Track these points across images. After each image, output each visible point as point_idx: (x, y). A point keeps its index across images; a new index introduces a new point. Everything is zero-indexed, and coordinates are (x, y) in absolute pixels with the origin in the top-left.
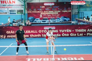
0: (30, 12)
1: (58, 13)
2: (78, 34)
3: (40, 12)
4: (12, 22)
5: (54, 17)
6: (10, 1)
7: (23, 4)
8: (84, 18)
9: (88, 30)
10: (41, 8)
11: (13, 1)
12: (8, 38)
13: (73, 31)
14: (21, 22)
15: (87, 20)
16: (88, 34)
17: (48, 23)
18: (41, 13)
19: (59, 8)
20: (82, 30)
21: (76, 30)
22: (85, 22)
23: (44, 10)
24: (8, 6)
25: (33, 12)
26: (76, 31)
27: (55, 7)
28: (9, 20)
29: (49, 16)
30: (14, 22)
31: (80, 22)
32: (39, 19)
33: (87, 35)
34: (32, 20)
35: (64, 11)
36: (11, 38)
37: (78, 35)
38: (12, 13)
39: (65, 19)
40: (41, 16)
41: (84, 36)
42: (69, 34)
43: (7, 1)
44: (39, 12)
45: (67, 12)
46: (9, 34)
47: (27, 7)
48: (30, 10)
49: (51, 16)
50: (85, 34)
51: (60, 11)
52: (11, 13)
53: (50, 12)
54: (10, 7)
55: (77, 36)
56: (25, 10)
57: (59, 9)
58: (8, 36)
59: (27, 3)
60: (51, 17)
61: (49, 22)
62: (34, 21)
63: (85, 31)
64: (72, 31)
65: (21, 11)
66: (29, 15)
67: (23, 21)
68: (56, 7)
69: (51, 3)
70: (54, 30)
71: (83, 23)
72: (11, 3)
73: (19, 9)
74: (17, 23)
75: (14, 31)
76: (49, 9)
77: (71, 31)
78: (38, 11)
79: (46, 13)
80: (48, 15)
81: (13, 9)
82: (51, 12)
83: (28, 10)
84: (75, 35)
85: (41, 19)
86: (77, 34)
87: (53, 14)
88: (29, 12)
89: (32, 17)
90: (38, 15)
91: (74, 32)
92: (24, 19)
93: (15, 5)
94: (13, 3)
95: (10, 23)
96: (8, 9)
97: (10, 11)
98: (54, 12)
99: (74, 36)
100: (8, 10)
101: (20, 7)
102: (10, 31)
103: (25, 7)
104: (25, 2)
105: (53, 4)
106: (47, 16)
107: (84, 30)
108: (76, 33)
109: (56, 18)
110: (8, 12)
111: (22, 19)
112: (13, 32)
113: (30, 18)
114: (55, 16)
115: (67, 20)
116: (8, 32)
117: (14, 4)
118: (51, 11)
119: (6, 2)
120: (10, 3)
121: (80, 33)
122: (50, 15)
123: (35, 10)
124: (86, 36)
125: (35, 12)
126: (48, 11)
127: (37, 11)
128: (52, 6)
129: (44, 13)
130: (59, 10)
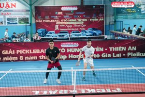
0: (40, 21)
1: (83, 23)
2: (114, 54)
3: (56, 21)
4: (10, 37)
5: (77, 29)
6: (7, 4)
7: (29, 9)
8: (123, 30)
9: (130, 48)
10: (57, 15)
11: (12, 4)
12: (5, 61)
13: (106, 49)
14: (25, 37)
15: (129, 33)
16: (129, 54)
17: (68, 39)
18: (57, 23)
19: (84, 14)
20: (120, 49)
21: (111, 48)
22: (125, 36)
23: (61, 18)
24: (5, 13)
25: (43, 21)
26: (111, 50)
27: (78, 13)
28: (6, 33)
29: (69, 28)
30: (13, 37)
31: (118, 36)
32: (53, 31)
33: (128, 56)
34: (43, 34)
35: (94, 20)
36: (9, 61)
37: (114, 56)
38: (11, 22)
39: (95, 32)
40: (57, 27)
41: (122, 57)
42: (101, 55)
43: (3, 4)
44: (53, 21)
45: (97, 21)
46: (6, 56)
47: (34, 13)
48: (39, 17)
49: (73, 27)
50: (124, 55)
51: (86, 20)
52: (9, 23)
53: (70, 20)
54: (8, 14)
55: (112, 57)
56: (31, 18)
57: (84, 16)
58: (4, 58)
59: (35, 7)
60: (72, 29)
61: (70, 36)
62: (45, 35)
63: (125, 50)
64: (104, 49)
65: (25, 20)
66: (38, 26)
67: (29, 36)
68: (81, 13)
69: (73, 6)
70: (76, 49)
71: (123, 37)
72: (9, 7)
73: (21, 16)
74: (19, 38)
75: (14, 51)
76: (69, 16)
77: (102, 50)
78: (53, 19)
79: (65, 23)
80: (69, 26)
81: (12, 16)
82: (73, 22)
83: (36, 18)
84: (110, 56)
85: (57, 32)
86: (112, 55)
87: (76, 25)
88: (37, 21)
89: (43, 29)
90: (51, 26)
91: (108, 52)
92: (30, 33)
93: (16, 11)
94: (12, 7)
95: (8, 39)
96: (5, 16)
97: (8, 19)
98: (77, 21)
99: (108, 58)
100: (5, 18)
101: (23, 13)
102: (7, 51)
103: (32, 13)
104: (31, 5)
105: (76, 9)
106: (67, 28)
107: (123, 48)
108: (111, 53)
109: (81, 31)
110: (5, 22)
111: (27, 33)
112: (12, 51)
113: (40, 31)
114: (79, 28)
115: (98, 33)
116: (4, 52)
117: (14, 8)
118: (73, 20)
119: (2, 6)
120: (7, 7)
121: (116, 53)
122: (71, 26)
123: (47, 17)
124: (126, 57)
125: (48, 21)
126: (68, 19)
127: (51, 19)
128: (75, 11)
129: (61, 23)
130: (85, 18)
